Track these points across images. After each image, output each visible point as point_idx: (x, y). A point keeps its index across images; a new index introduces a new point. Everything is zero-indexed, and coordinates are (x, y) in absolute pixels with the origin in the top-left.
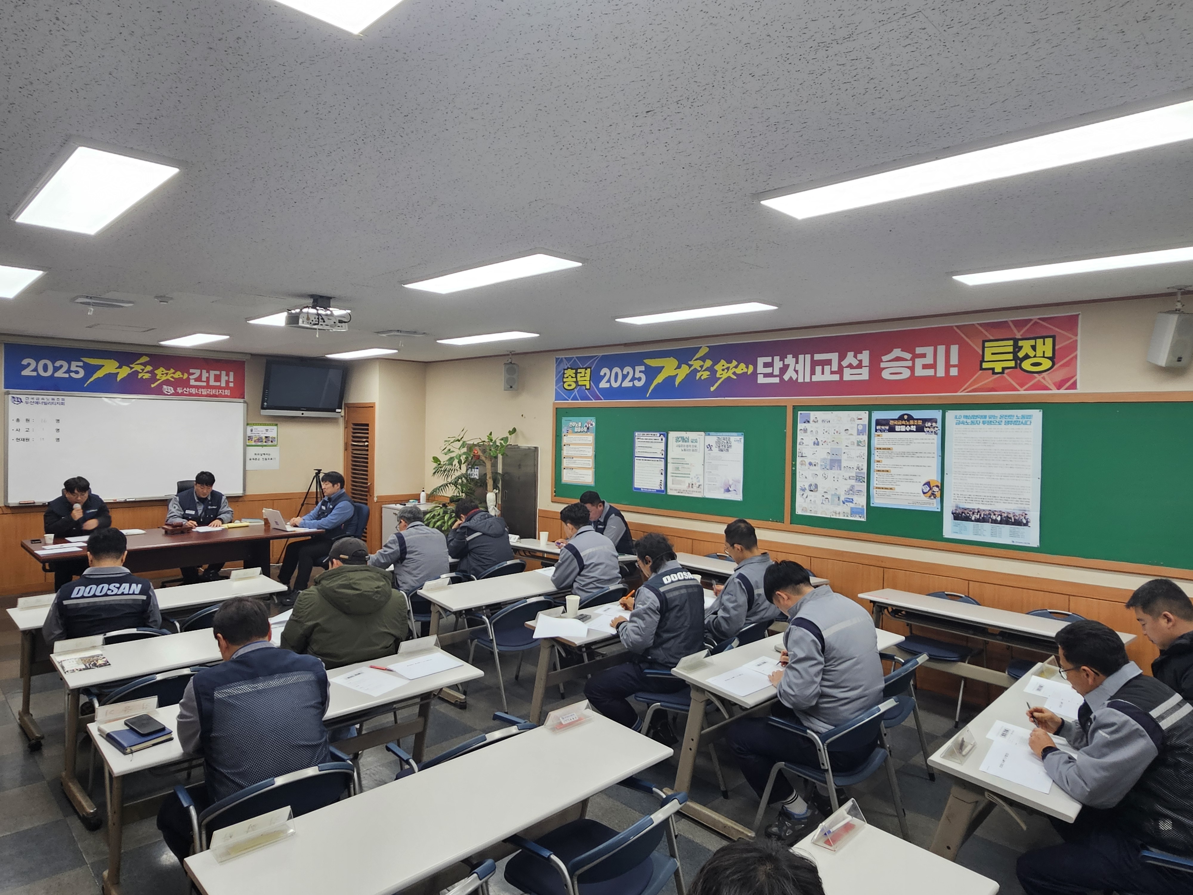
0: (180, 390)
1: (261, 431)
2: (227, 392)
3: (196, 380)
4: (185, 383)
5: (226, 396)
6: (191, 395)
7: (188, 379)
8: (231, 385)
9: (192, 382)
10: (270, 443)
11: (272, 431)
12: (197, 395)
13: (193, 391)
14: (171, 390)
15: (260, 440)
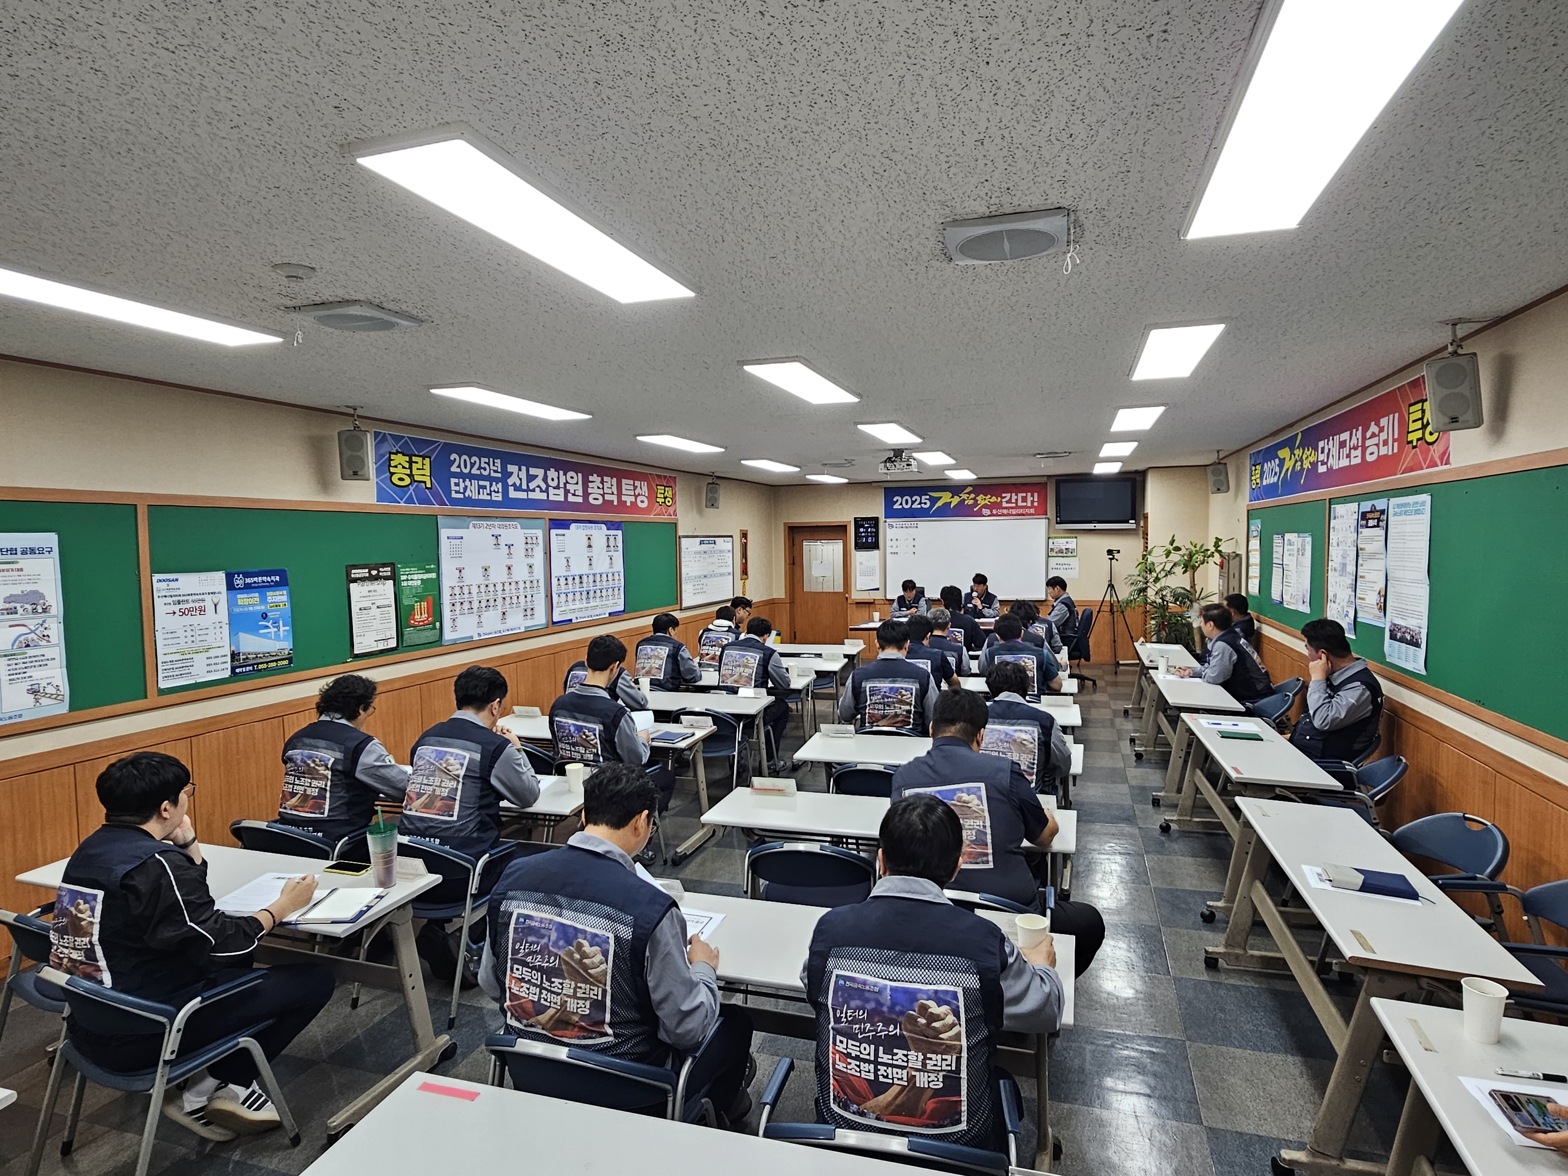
0: (994, 512)
1: (1061, 543)
2: (1032, 511)
3: (1007, 502)
4: (998, 506)
5: (1030, 515)
6: (1003, 515)
7: (1001, 502)
8: (1036, 504)
9: (1004, 505)
10: (1070, 554)
11: (1072, 543)
12: (1008, 515)
13: (1005, 511)
14: (988, 512)
15: (1061, 551)
